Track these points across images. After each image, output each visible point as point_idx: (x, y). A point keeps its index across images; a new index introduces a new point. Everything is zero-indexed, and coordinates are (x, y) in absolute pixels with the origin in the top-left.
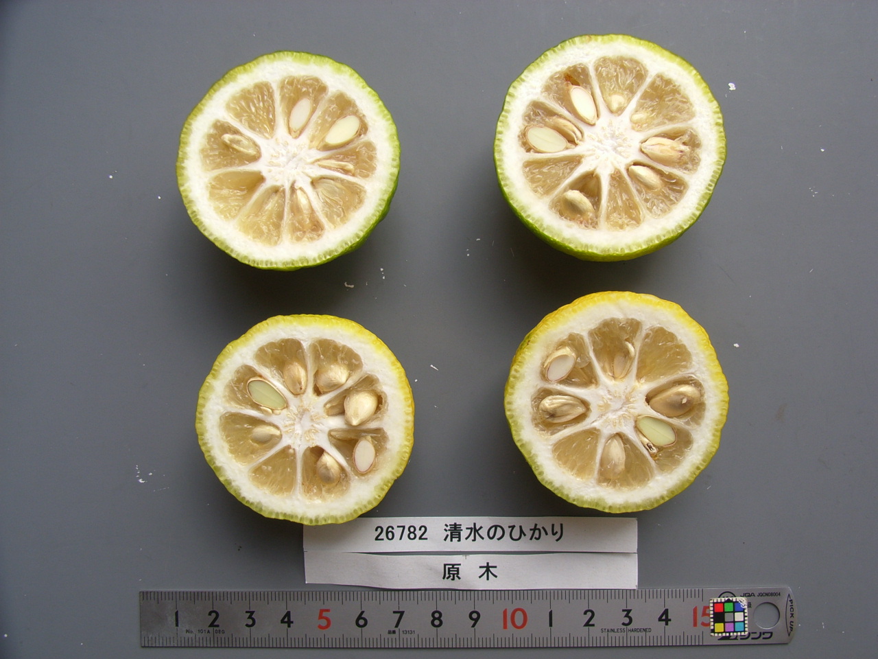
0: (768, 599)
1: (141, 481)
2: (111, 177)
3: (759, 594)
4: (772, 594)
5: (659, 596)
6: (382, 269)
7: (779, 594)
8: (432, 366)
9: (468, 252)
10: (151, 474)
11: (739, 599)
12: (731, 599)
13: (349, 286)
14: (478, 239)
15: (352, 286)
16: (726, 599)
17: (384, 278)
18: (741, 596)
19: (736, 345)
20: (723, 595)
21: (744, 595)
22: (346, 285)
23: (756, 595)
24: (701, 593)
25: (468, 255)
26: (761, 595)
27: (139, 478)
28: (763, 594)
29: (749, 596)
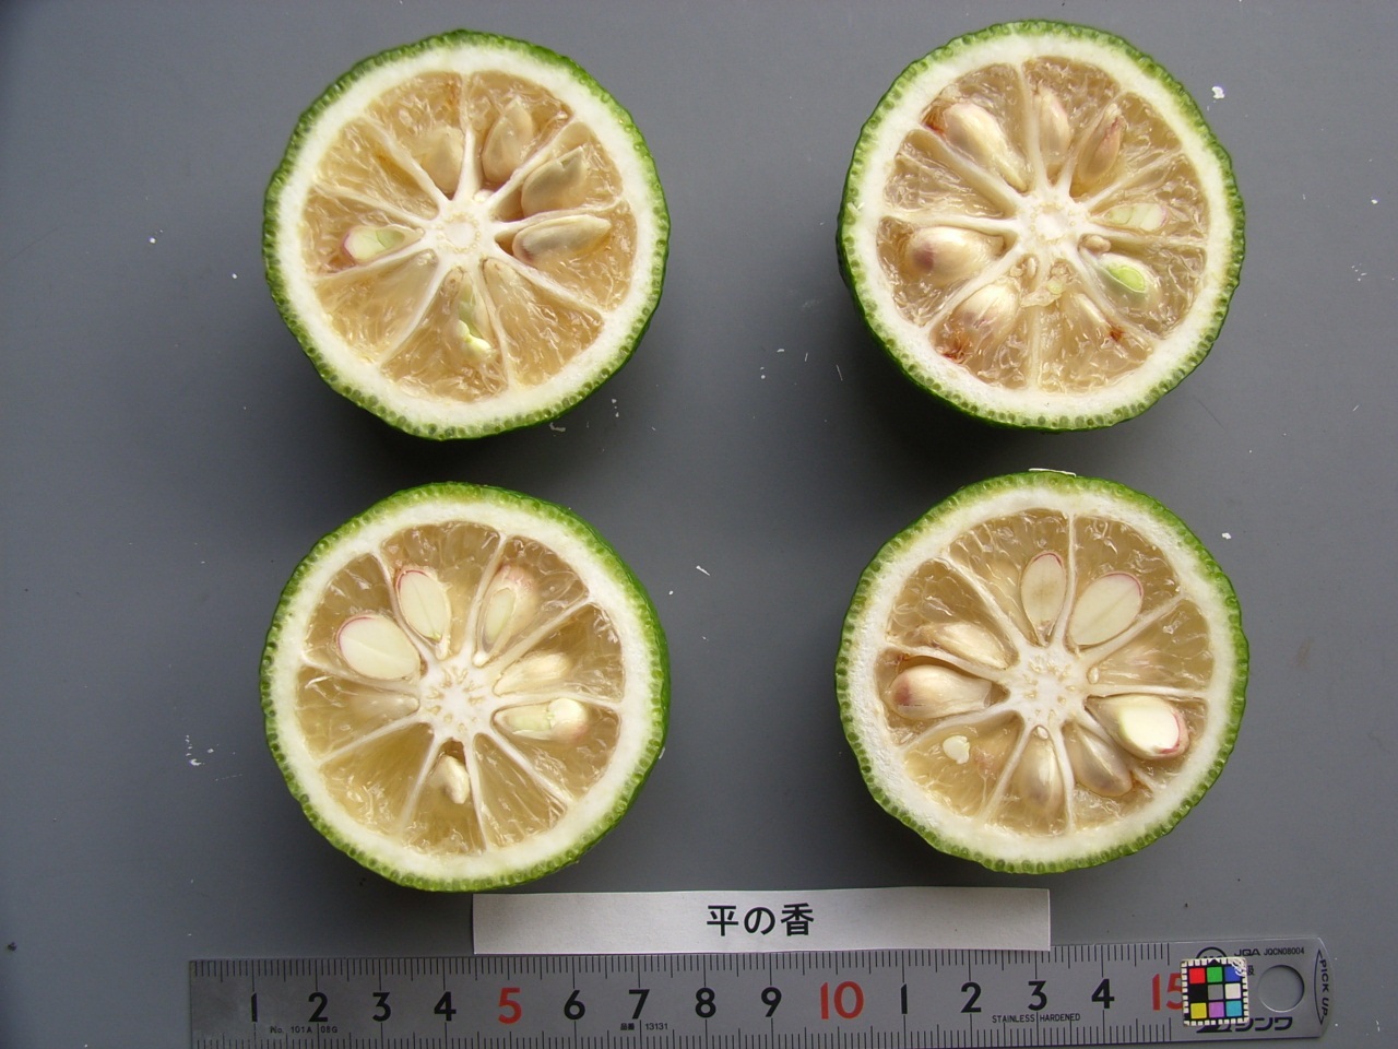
0: (1282, 960)
1: (193, 762)
2: (153, 241)
3: (1268, 951)
4: (1289, 951)
5: (1092, 957)
6: (614, 401)
7: (1303, 951)
8: (698, 567)
9: (763, 372)
10: (212, 750)
11: (1232, 960)
12: (1218, 960)
13: (557, 429)
14: (780, 350)
15: (563, 430)
16: (1210, 960)
17: (617, 415)
18: (1236, 955)
19: (1227, 536)
20: (1204, 954)
21: (1241, 953)
22: (553, 428)
23: (1262, 953)
24: (1165, 950)
26: (1270, 952)
27: (191, 758)
28: (1273, 951)
29: (1249, 955)
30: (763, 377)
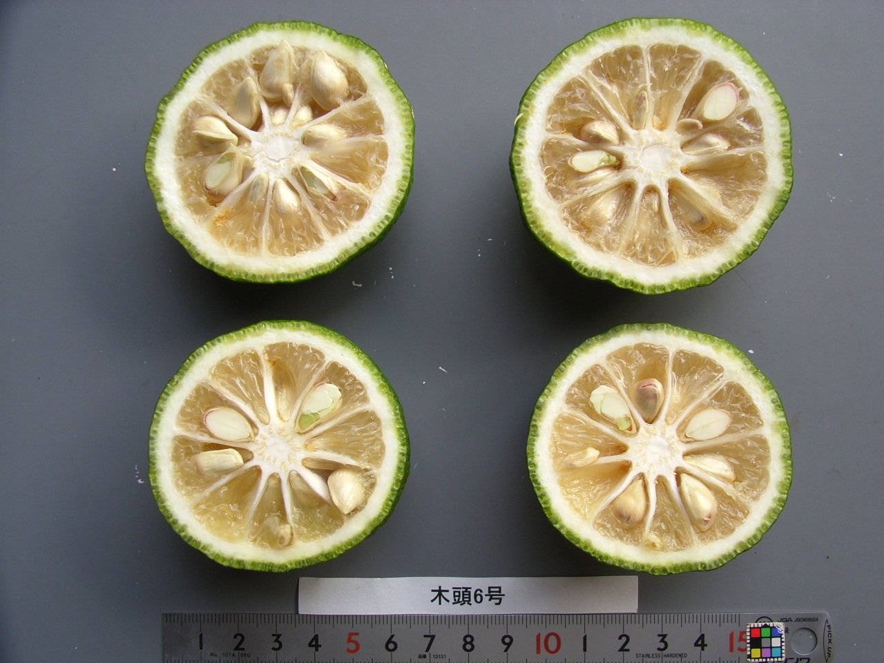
1: (140, 481)
2: (114, 170)
3: (797, 619)
4: (809, 620)
5: (695, 621)
6: (391, 269)
8: (440, 368)
9: (479, 253)
11: (776, 624)
13: (357, 285)
14: (489, 240)
15: (360, 285)
17: (393, 277)
18: (778, 621)
19: (751, 351)
20: (760, 620)
21: (781, 620)
22: (354, 284)
23: (793, 620)
27: (138, 478)
28: (800, 620)
29: (786, 621)
30: (479, 255)
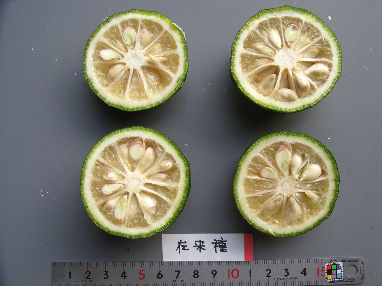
0: (352, 263)
1: (43, 195)
2: (33, 49)
3: (348, 261)
4: (354, 261)
7: (357, 261)
8: (185, 144)
10: (48, 192)
12: (335, 263)
14: (209, 85)
16: (333, 263)
18: (340, 262)
19: (329, 138)
20: (331, 262)
21: (341, 261)
23: (347, 261)
24: (321, 260)
25: (204, 92)
26: (349, 261)
28: (350, 261)
29: (343, 262)
